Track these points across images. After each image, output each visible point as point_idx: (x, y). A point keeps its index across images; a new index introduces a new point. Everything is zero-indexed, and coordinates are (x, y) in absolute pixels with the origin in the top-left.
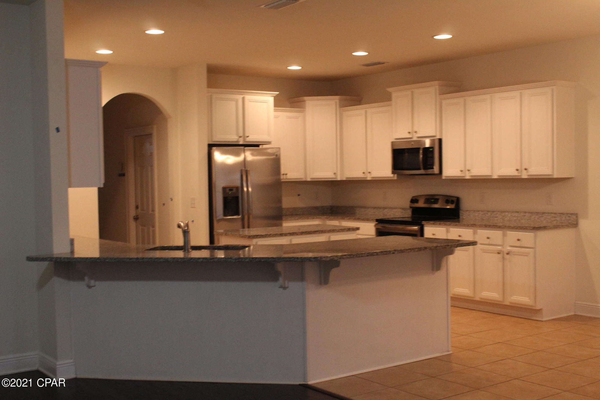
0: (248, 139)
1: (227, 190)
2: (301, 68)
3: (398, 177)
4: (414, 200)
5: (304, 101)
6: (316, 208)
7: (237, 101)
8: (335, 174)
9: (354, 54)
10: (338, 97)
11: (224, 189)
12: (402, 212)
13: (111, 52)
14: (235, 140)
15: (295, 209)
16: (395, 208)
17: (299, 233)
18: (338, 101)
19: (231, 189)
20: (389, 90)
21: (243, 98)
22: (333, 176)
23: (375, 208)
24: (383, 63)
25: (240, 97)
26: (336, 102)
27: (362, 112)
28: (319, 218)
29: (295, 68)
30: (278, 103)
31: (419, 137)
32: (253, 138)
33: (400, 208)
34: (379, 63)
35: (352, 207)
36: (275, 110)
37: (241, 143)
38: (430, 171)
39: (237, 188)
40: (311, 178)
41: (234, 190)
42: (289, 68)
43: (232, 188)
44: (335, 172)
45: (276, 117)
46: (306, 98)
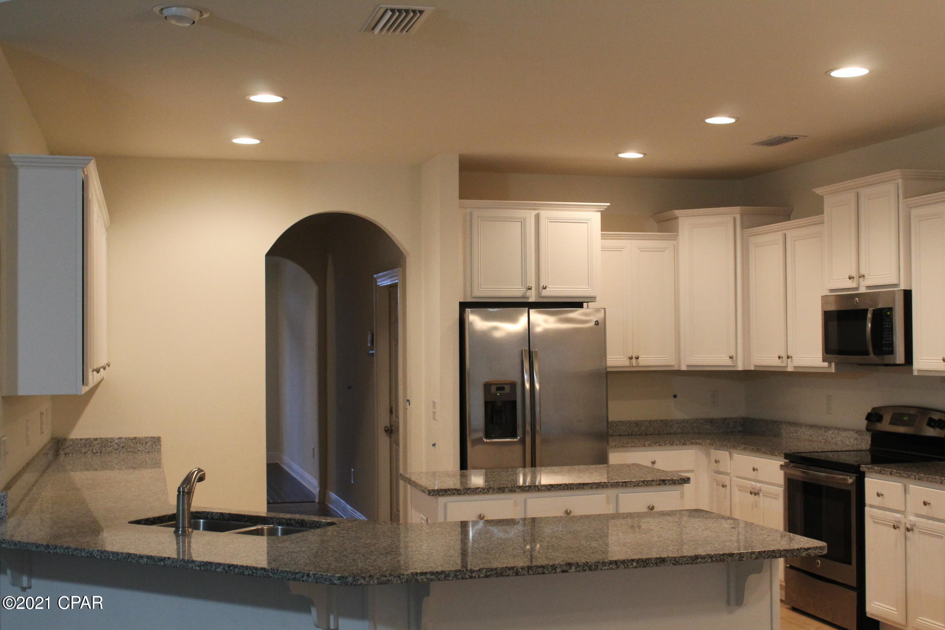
0: (545, 293)
1: (493, 389)
2: (641, 156)
3: (836, 368)
4: (874, 417)
5: (677, 218)
6: (712, 421)
7: (523, 222)
8: (731, 358)
9: (709, 121)
10: (737, 209)
11: (487, 386)
12: (856, 439)
13: (257, 142)
14: (519, 294)
15: (665, 423)
16: (845, 430)
17: (544, 488)
18: (738, 217)
19: (500, 388)
20: (818, 191)
21: (537, 217)
22: (729, 362)
23: (812, 426)
24: (793, 139)
25: (530, 215)
26: (735, 219)
27: (779, 236)
28: (700, 444)
29: (631, 155)
30: (609, 224)
31: (868, 287)
32: (556, 290)
33: (853, 430)
34: (785, 140)
35: (776, 422)
36: (603, 237)
37: (532, 299)
38: (888, 359)
39: (513, 385)
40: (688, 366)
41: (507, 389)
42: (621, 155)
43: (502, 386)
44: (733, 354)
45: (604, 249)
46: (678, 212)
